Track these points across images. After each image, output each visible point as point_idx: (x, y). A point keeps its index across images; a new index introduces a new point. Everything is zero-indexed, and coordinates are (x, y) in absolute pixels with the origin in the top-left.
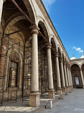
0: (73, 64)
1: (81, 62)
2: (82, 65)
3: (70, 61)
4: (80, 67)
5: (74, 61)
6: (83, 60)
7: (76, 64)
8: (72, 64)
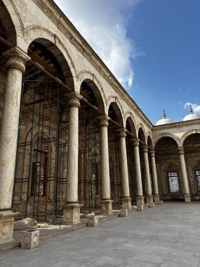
0: (162, 136)
1: (183, 131)
2: (184, 139)
3: (154, 128)
4: (180, 144)
5: (163, 129)
6: (187, 125)
7: (169, 136)
8: (159, 137)
